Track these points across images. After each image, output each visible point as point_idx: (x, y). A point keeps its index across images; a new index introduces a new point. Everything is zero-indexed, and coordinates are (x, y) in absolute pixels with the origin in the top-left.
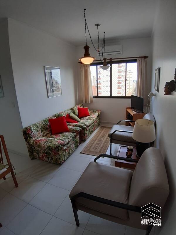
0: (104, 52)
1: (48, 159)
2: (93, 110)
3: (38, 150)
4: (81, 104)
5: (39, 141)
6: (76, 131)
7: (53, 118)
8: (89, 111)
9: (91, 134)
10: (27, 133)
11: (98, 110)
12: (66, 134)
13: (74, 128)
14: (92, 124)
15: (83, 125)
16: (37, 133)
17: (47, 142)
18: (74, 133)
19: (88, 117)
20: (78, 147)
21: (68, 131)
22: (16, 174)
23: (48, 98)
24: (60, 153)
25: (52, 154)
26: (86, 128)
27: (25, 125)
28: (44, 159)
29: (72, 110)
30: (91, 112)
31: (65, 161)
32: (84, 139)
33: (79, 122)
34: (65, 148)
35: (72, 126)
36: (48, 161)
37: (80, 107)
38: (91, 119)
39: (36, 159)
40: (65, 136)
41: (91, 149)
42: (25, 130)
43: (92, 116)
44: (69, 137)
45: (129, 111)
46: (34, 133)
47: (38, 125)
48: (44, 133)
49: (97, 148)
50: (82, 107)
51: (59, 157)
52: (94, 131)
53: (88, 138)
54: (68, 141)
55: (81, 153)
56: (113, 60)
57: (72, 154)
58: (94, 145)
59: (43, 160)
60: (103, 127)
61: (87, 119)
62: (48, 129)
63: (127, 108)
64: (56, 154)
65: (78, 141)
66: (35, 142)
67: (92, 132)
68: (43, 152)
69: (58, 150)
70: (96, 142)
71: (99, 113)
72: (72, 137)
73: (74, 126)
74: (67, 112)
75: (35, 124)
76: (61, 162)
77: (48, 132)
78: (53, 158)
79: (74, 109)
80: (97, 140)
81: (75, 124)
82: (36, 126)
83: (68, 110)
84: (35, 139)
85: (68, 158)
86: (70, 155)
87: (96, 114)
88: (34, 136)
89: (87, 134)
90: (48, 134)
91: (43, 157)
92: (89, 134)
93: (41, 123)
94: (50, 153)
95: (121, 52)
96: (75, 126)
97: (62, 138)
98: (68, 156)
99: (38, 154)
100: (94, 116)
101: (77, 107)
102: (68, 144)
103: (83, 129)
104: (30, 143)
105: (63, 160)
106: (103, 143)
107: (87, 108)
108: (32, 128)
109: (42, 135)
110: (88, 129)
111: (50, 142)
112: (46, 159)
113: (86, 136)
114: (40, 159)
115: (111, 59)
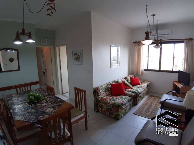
0: (157, 34)
1: (109, 114)
2: (143, 80)
3: (102, 105)
4: (133, 74)
5: (106, 99)
6: (131, 96)
7: (113, 83)
8: (139, 81)
9: (141, 100)
10: (96, 92)
11: (147, 81)
12: (124, 97)
13: (130, 93)
14: (143, 92)
15: (136, 91)
16: (103, 92)
17: (111, 100)
18: (129, 96)
19: (139, 86)
20: (131, 109)
21: (124, 94)
22: (88, 120)
23: (111, 68)
24: (120, 110)
25: (114, 110)
26: (138, 94)
27: (95, 86)
28: (106, 113)
29: (126, 78)
30: (141, 82)
31: (122, 117)
32: (136, 103)
33: (132, 88)
34: (123, 107)
35: (127, 91)
36: (109, 115)
37: (132, 77)
38: (142, 87)
39: (98, 112)
40: (123, 98)
41: (142, 112)
42: (95, 89)
43: (142, 86)
44: (127, 99)
45: (176, 83)
46: (101, 92)
47: (103, 87)
48: (107, 94)
49: (147, 112)
50: (133, 77)
51: (118, 113)
52: (144, 98)
53: (139, 103)
54: (125, 102)
55: (134, 114)
56: (163, 41)
57: (127, 113)
58: (144, 109)
59: (104, 114)
60: (151, 96)
61: (139, 87)
62: (110, 91)
63: (174, 81)
64: (116, 110)
65: (132, 104)
66: (102, 99)
67: (142, 98)
68: (106, 107)
69: (119, 108)
70: (146, 107)
71: (149, 84)
72: (129, 100)
73: (128, 91)
74: (122, 79)
75: (101, 86)
76: (119, 118)
77: (109, 93)
78: (114, 113)
79: (128, 78)
80: (147, 106)
81: (130, 90)
82: (102, 87)
83: (123, 78)
84: (102, 96)
85: (124, 115)
86: (125, 114)
87: (146, 84)
88: (100, 94)
89: (139, 99)
90: (109, 95)
91: (105, 111)
92: (140, 100)
93: (105, 86)
94: (112, 109)
95: (170, 35)
96: (130, 92)
97: (121, 99)
98: (124, 114)
99: (102, 108)
100: (144, 86)
101: (130, 77)
102: (125, 104)
103: (137, 95)
104: (99, 99)
105: (121, 116)
106: (152, 109)
107: (137, 78)
108: (100, 89)
109: (105, 95)
110: (140, 95)
111: (114, 101)
112: (107, 113)
113: (138, 101)
114: (102, 113)
115: (161, 40)
